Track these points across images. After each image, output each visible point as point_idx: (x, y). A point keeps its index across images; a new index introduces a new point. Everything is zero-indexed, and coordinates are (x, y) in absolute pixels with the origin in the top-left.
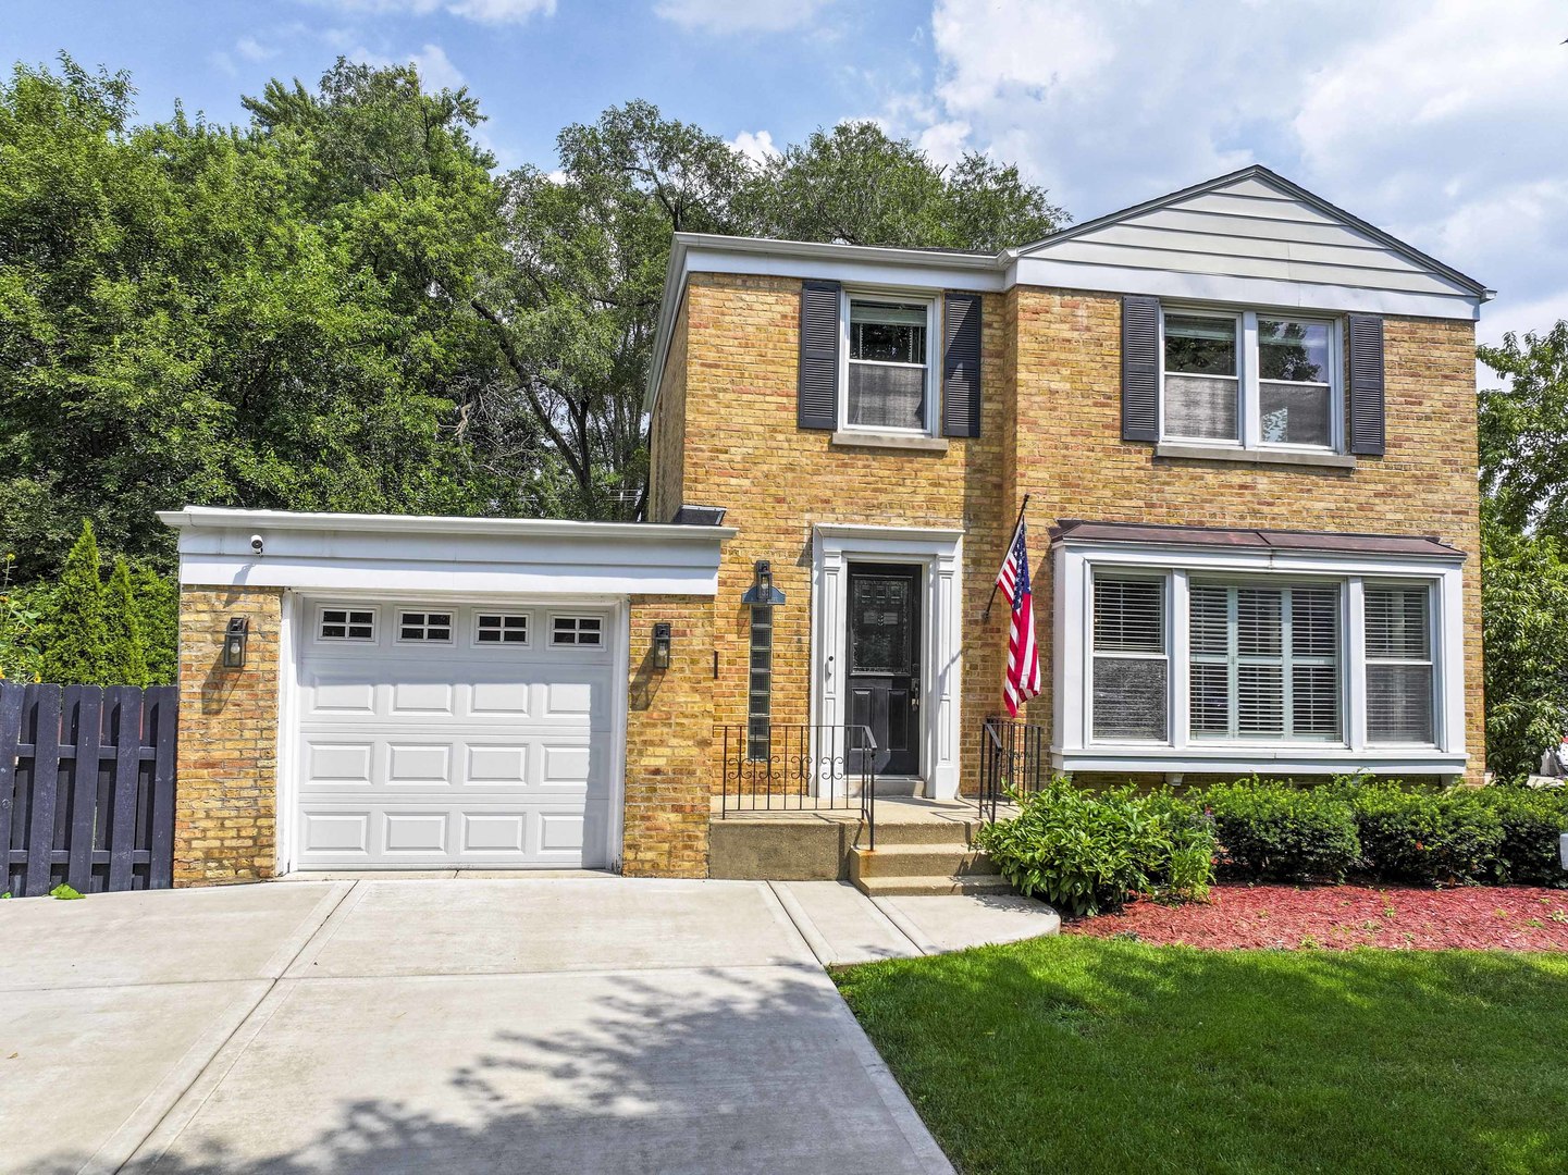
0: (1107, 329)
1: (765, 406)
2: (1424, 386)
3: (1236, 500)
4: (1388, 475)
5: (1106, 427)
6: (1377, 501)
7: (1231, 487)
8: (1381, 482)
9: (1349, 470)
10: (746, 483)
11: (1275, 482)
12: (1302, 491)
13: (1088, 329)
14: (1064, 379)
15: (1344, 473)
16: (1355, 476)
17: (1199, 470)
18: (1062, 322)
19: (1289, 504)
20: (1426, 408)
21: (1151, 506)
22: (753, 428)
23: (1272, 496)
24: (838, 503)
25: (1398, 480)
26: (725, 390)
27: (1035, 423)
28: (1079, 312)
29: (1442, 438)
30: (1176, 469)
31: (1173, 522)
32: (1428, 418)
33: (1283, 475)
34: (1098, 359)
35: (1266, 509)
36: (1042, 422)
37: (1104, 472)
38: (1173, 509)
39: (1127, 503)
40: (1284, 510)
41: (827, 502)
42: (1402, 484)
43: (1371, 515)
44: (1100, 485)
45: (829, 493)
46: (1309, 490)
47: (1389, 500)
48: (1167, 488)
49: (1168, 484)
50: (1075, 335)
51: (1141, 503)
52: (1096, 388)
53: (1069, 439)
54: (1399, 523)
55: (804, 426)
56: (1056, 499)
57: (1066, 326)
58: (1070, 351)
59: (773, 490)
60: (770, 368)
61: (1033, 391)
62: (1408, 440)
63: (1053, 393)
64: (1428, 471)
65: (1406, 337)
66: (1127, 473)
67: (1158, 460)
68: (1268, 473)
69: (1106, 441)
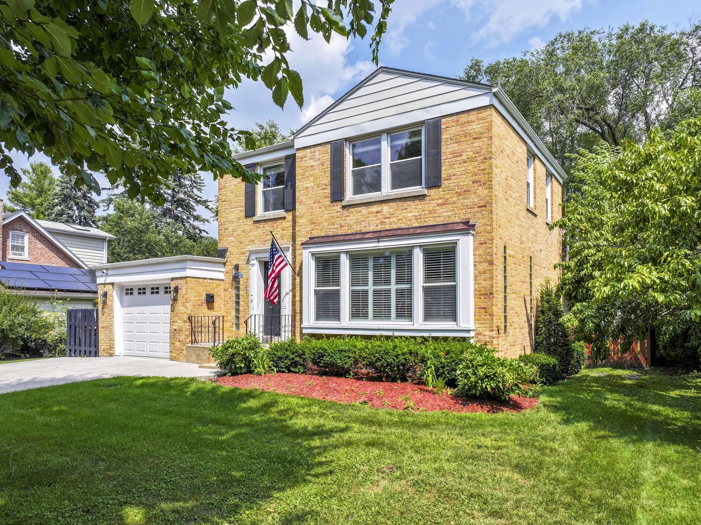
0: (325, 158)
1: (237, 212)
2: (464, 146)
3: (375, 218)
4: (444, 194)
5: (325, 198)
6: (438, 208)
7: (373, 213)
8: (440, 198)
9: (424, 196)
10: (232, 238)
11: (391, 208)
12: (403, 209)
13: (319, 160)
14: (311, 182)
15: (422, 198)
16: (427, 198)
17: (360, 208)
18: (310, 159)
19: (397, 216)
20: (464, 157)
21: (342, 226)
22: (234, 220)
23: (390, 214)
24: (256, 241)
25: (448, 196)
26: (227, 209)
27: (302, 201)
28: (316, 154)
29: (472, 170)
30: (350, 210)
31: (350, 232)
32: (465, 162)
33: (395, 204)
34: (323, 170)
35: (387, 221)
36: (304, 200)
37: (325, 215)
38: (350, 226)
39: (333, 227)
40: (395, 220)
41: (253, 241)
42: (451, 198)
43: (435, 215)
44: (324, 221)
45: (254, 238)
46: (406, 209)
47: (444, 207)
48: (347, 218)
49: (347, 216)
50: (315, 163)
51: (338, 226)
52: (322, 183)
53: (313, 205)
54: (449, 217)
55: (247, 216)
56: (309, 229)
57: (312, 161)
58: (313, 170)
59: (239, 240)
60: (238, 198)
61: (301, 189)
62: (454, 175)
63: (307, 188)
64: (465, 188)
65: (454, 124)
66: (333, 215)
67: (344, 207)
68: (388, 204)
69: (325, 203)
